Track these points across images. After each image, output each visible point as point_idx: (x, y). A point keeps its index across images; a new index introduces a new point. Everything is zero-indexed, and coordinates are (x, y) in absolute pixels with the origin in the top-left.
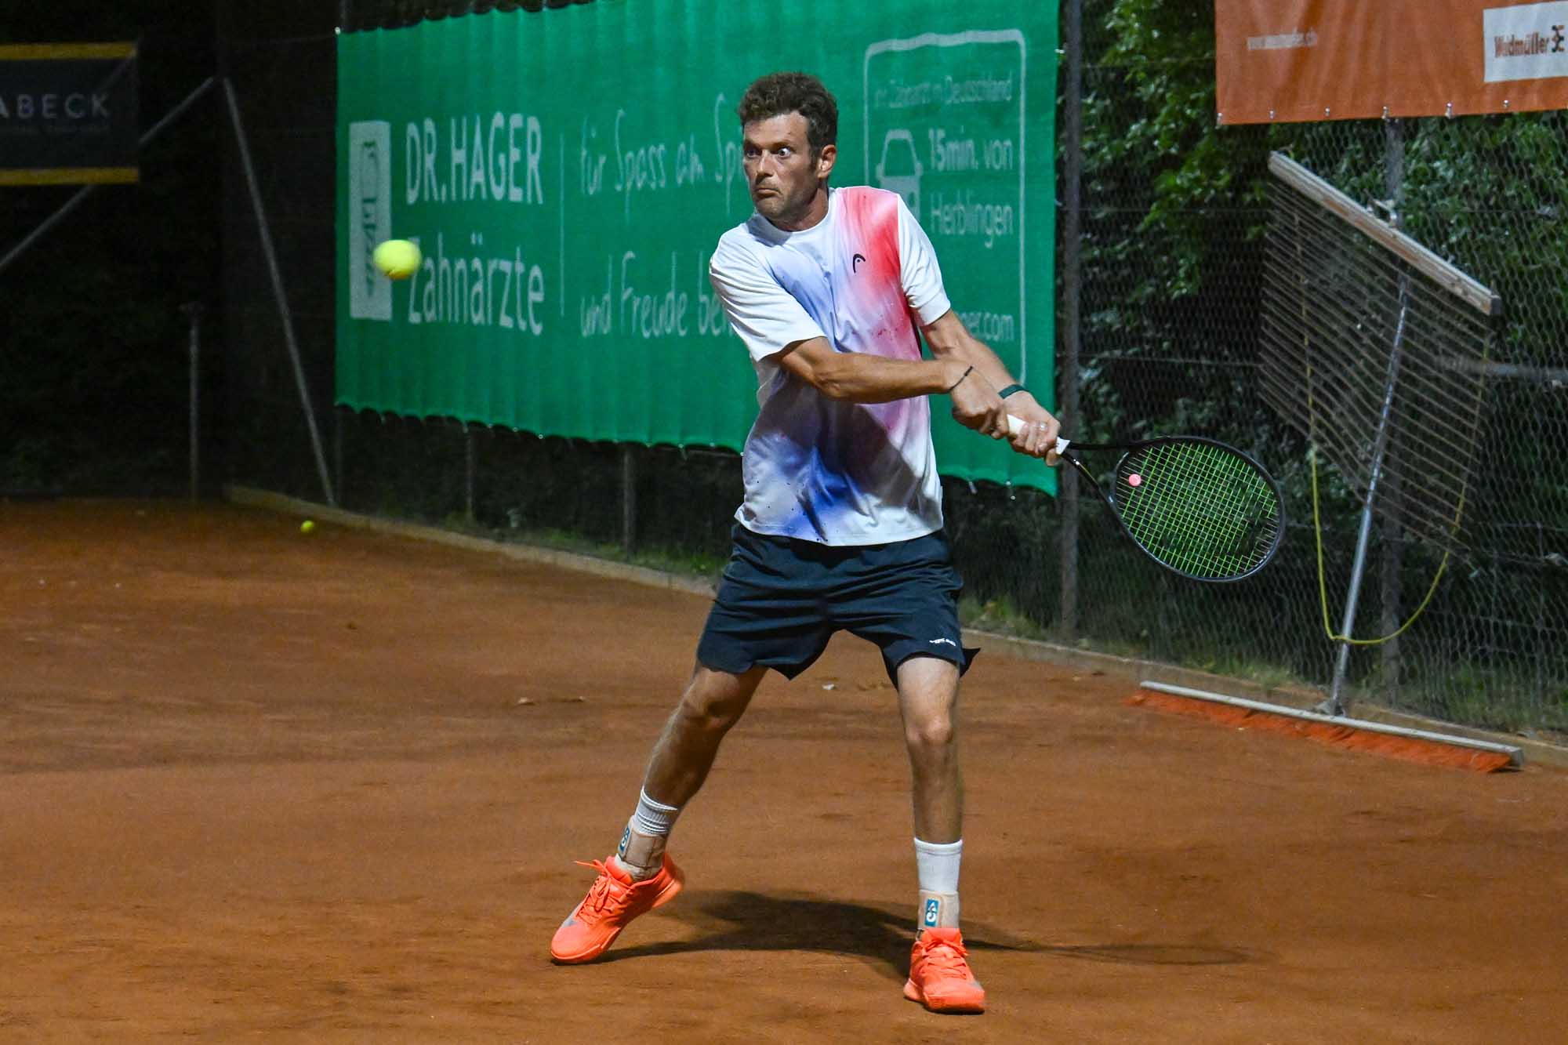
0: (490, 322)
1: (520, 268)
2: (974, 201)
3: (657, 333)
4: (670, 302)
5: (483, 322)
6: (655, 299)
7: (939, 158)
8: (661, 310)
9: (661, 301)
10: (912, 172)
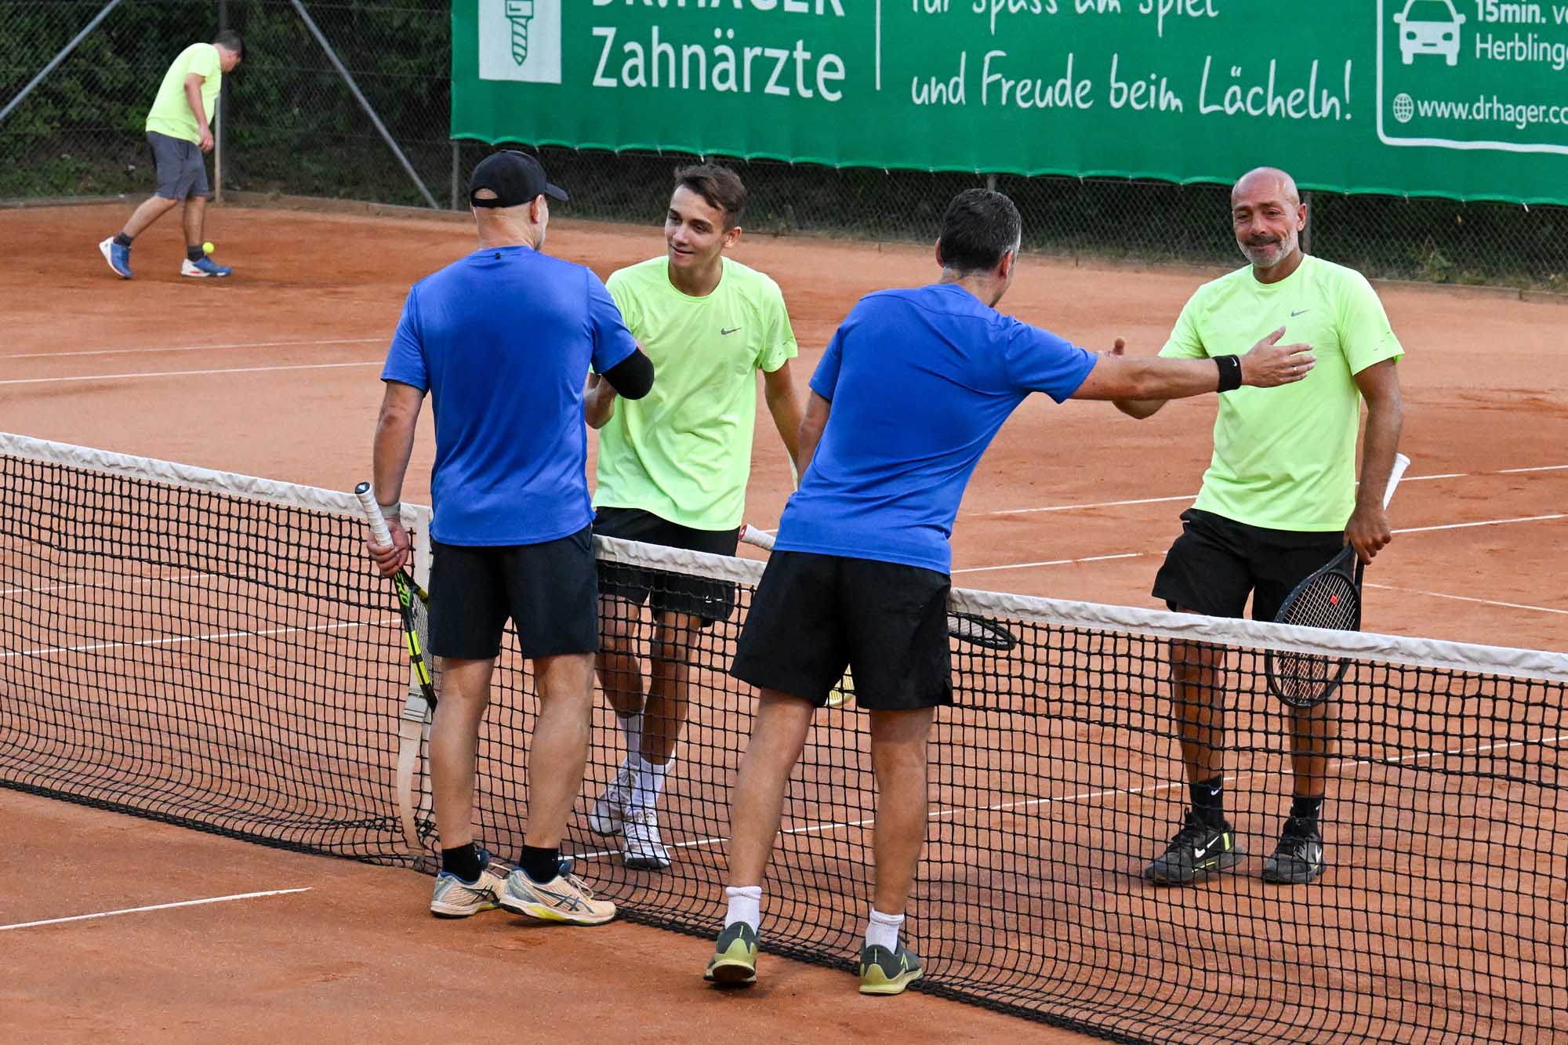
0: (747, 88)
1: (801, 55)
2: (1538, 41)
3: (1041, 105)
4: (1063, 87)
5: (735, 89)
6: (1039, 82)
7: (1491, 14)
8: (1050, 89)
9: (1049, 82)
10: (1450, 19)
